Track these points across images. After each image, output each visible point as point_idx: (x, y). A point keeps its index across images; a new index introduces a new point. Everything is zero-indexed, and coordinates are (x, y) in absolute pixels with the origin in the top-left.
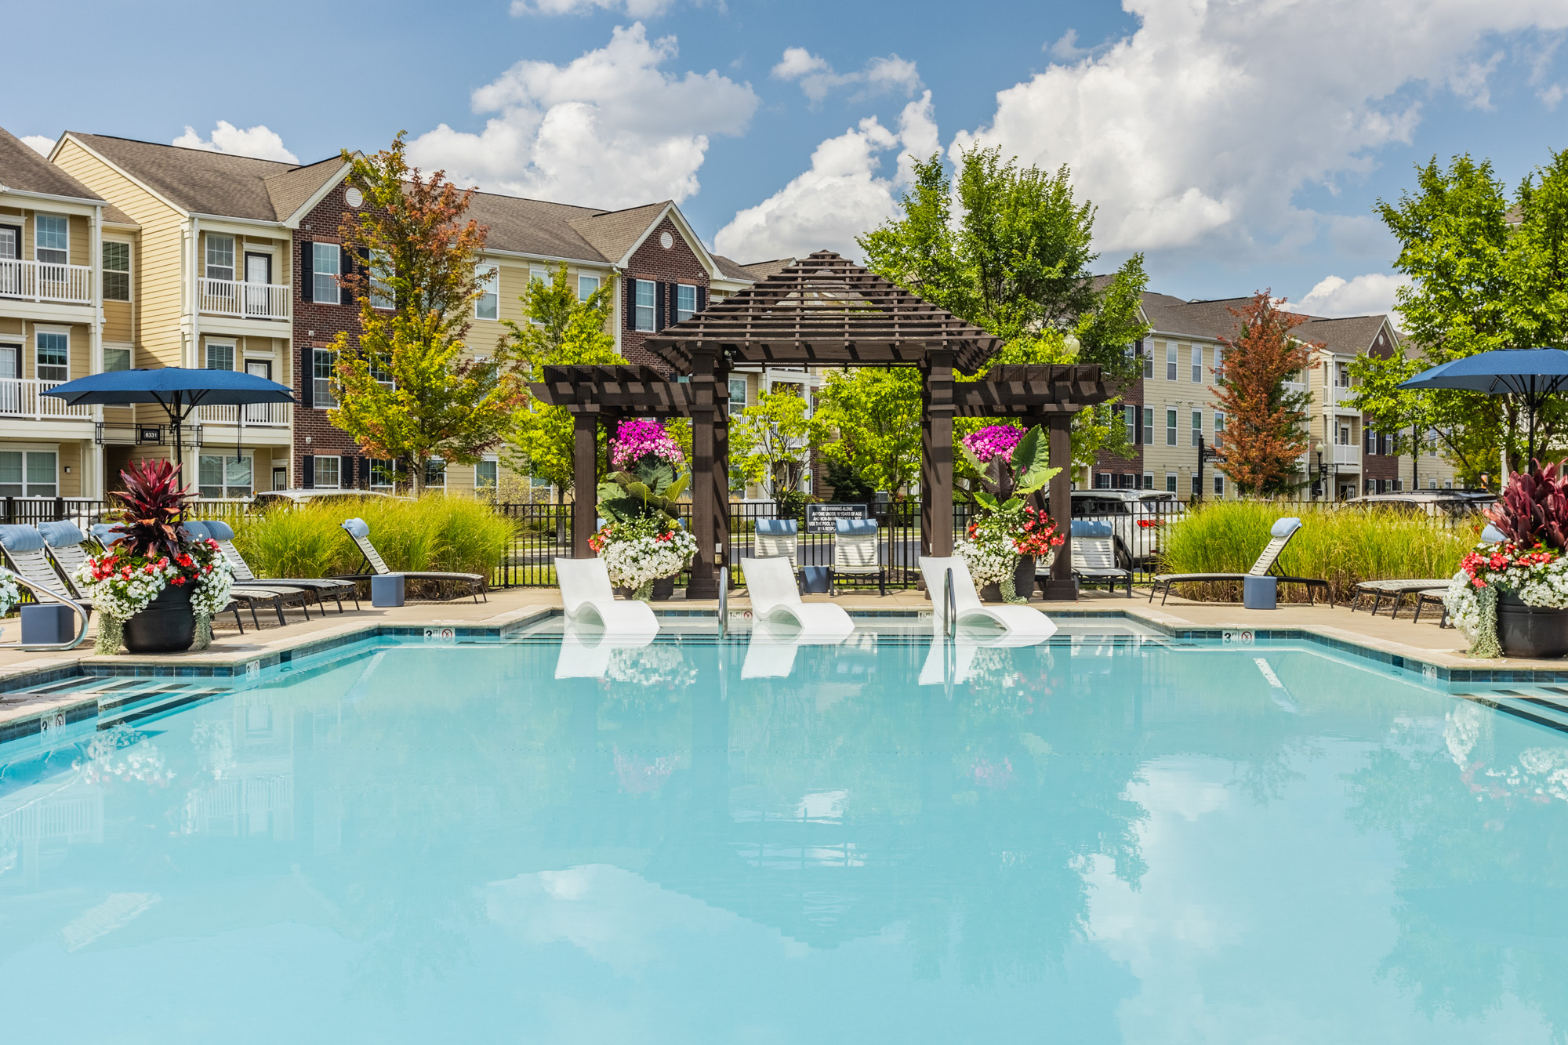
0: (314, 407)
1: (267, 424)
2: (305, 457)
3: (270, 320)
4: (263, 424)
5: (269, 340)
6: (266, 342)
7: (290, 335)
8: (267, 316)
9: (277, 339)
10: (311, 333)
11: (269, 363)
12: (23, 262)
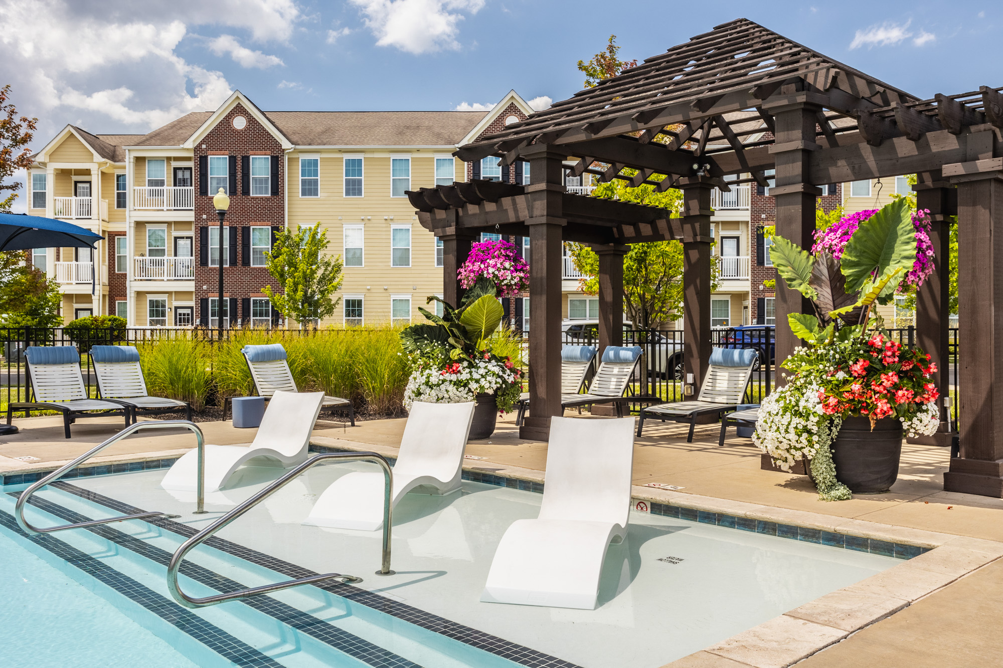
0: (766, 265)
1: (736, 278)
2: (759, 299)
3: (738, 209)
4: (734, 278)
5: (737, 223)
6: (736, 224)
7: (749, 219)
8: (737, 208)
9: (742, 222)
10: (763, 216)
11: (738, 238)
12: (583, 188)
